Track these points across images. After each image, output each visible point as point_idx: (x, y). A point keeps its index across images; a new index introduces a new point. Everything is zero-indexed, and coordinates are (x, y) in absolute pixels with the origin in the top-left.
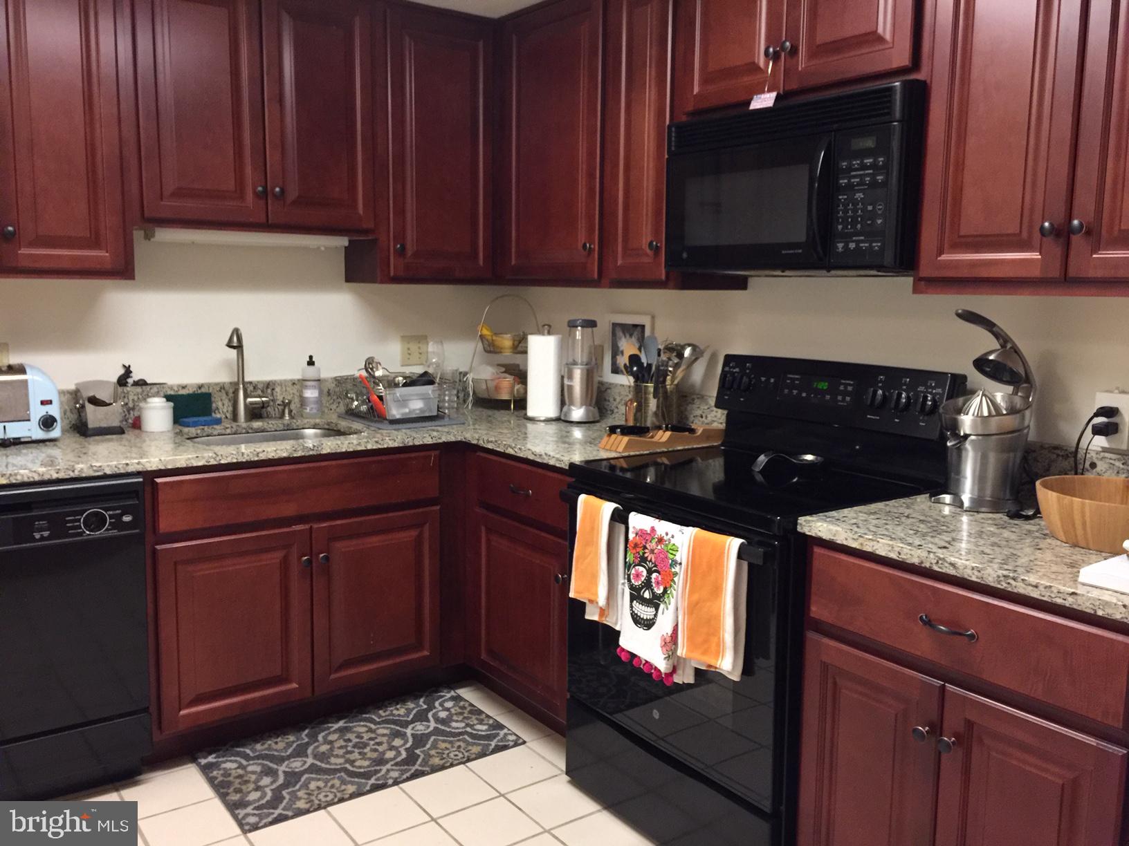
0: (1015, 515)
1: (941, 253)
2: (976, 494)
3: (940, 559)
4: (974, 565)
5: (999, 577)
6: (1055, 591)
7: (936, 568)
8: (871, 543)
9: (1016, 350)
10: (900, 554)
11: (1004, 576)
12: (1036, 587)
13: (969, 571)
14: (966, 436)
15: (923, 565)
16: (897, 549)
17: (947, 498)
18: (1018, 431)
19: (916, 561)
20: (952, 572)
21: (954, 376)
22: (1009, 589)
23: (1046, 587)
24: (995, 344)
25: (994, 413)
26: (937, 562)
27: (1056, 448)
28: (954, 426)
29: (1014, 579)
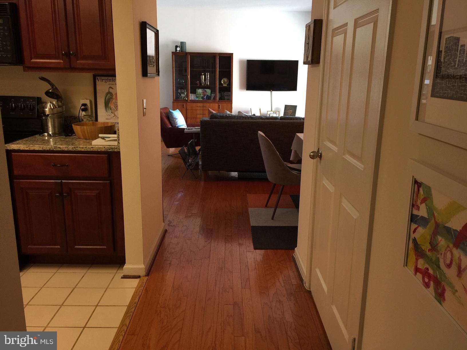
0: (67, 135)
1: (32, 59)
2: (53, 131)
3: (55, 147)
4: (65, 146)
5: (73, 148)
6: (88, 148)
7: (54, 150)
8: (33, 147)
9: (56, 88)
10: (43, 148)
11: (74, 147)
12: (83, 148)
13: (64, 148)
14: (48, 115)
15: (51, 150)
16: (42, 147)
17: (46, 134)
18: (62, 112)
19: (48, 149)
20: (59, 149)
21: (38, 98)
22: (76, 150)
23: (85, 147)
24: (50, 87)
25: (54, 107)
26: (55, 148)
27: (72, 117)
28: (44, 112)
29: (77, 147)
